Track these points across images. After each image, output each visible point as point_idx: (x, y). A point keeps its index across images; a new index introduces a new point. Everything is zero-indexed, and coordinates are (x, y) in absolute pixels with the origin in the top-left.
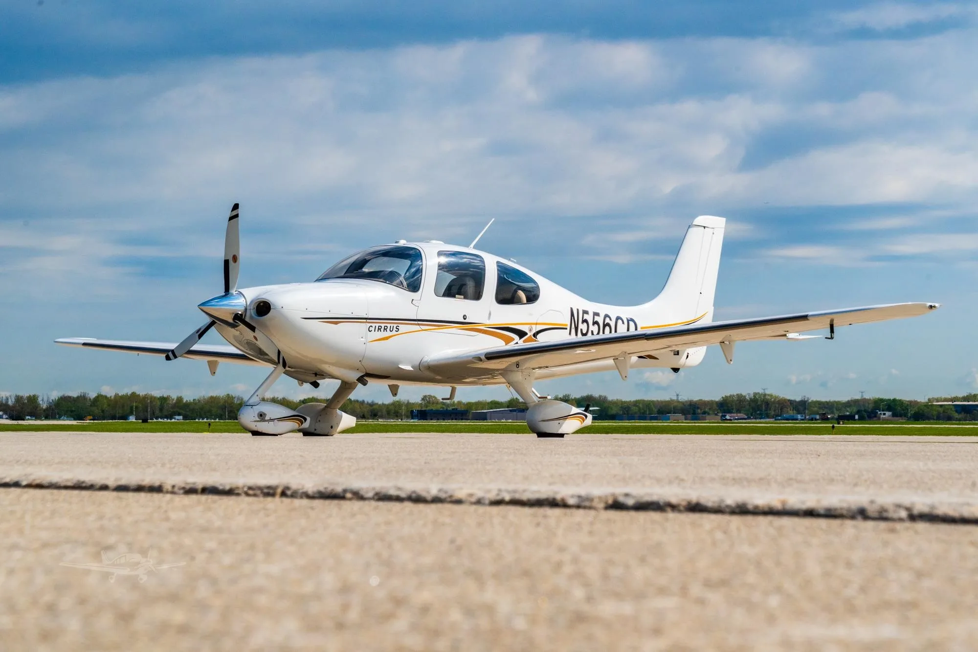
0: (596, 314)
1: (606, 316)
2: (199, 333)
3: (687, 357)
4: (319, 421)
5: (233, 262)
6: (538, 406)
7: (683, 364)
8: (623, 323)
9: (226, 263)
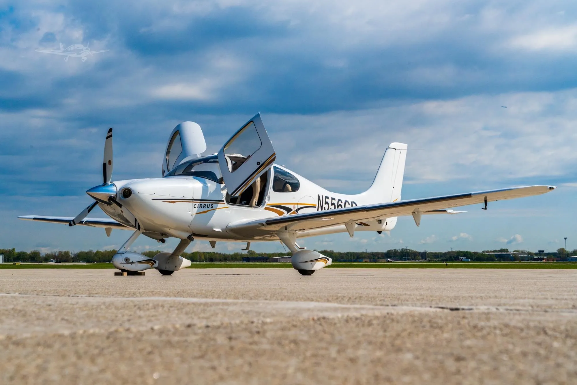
0: (333, 199)
1: (339, 200)
2: (89, 209)
3: (386, 224)
4: (168, 263)
5: (109, 165)
6: (299, 253)
7: (384, 229)
8: (349, 204)
9: (105, 165)
